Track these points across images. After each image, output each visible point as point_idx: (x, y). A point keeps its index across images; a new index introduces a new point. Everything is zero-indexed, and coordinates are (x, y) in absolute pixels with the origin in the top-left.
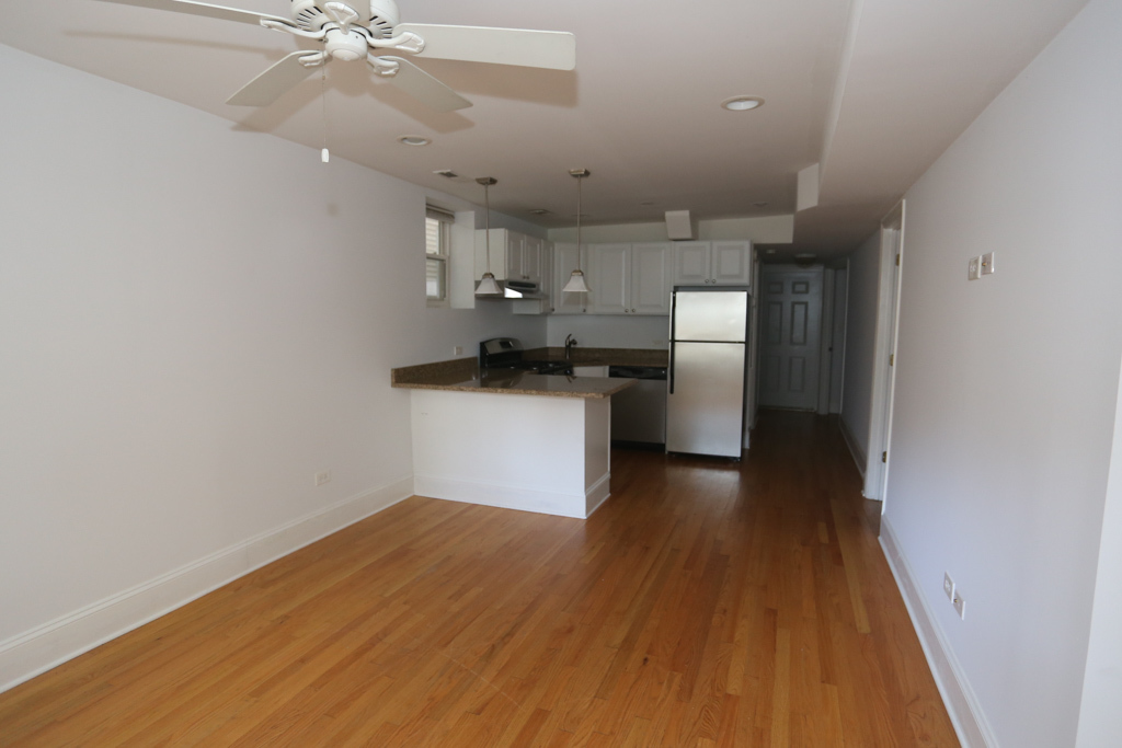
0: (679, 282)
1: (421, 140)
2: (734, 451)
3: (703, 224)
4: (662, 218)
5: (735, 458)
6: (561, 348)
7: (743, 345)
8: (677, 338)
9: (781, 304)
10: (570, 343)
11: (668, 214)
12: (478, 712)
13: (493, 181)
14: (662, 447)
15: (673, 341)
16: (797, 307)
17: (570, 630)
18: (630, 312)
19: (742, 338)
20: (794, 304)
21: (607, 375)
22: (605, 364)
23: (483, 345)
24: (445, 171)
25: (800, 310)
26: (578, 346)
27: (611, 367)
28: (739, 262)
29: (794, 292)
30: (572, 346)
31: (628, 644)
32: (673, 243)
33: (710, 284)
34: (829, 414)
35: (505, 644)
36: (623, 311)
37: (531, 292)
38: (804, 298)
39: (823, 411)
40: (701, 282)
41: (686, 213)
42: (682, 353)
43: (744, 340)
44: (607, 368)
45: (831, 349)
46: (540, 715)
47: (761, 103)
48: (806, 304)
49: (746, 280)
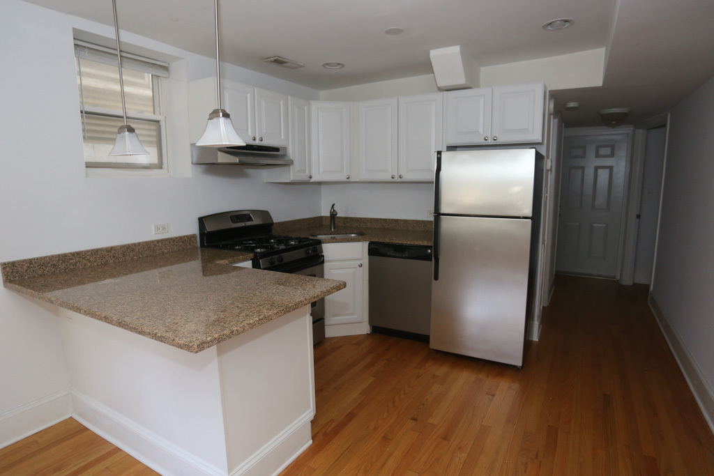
0: (453, 141)
3: (485, 71)
8: (444, 209)
9: (583, 168)
11: (434, 54)
14: (425, 339)
15: (438, 214)
16: (600, 171)
18: (397, 179)
19: (528, 210)
20: (597, 168)
21: (366, 253)
22: (365, 239)
23: (201, 220)
25: (603, 175)
27: (370, 243)
29: (598, 156)
32: (445, 92)
33: (490, 142)
34: (634, 284)
36: (388, 178)
37: (276, 157)
38: (608, 162)
39: (627, 281)
40: (481, 141)
41: (456, 49)
42: (454, 228)
43: (530, 215)
44: (366, 244)
45: (638, 216)
48: (611, 168)
49: (536, 136)
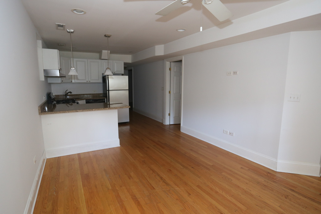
5: (127, 122)
7: (128, 91)
15: (109, 90)
18: (88, 82)
22: (84, 99)
27: (86, 100)
31: (184, 167)
33: (113, 73)
35: (165, 180)
41: (109, 52)
43: (128, 89)
46: (199, 187)
49: (123, 72)
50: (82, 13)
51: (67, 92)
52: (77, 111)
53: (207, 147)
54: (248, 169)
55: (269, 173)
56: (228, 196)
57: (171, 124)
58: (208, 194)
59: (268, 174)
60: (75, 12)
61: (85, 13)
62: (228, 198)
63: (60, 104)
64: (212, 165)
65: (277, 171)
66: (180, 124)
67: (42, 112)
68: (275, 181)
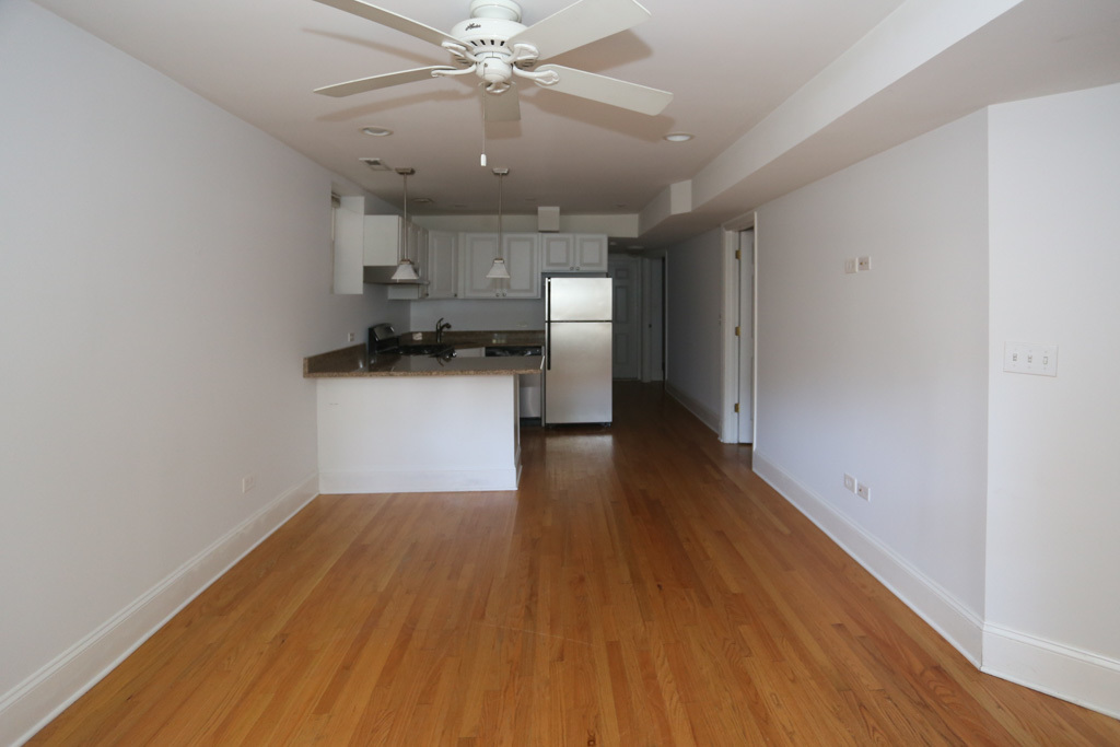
0: (547, 269)
1: (382, 131)
2: (606, 416)
3: (570, 219)
4: (535, 212)
5: (606, 423)
6: (432, 333)
7: (610, 324)
8: (552, 319)
10: (442, 328)
11: (540, 209)
12: (561, 658)
13: (412, 172)
15: (549, 322)
16: (619, 290)
17: (582, 579)
18: (501, 296)
19: (610, 317)
20: (617, 288)
21: (484, 355)
22: (482, 346)
23: (371, 331)
24: (372, 159)
25: (622, 293)
26: (453, 329)
27: (487, 348)
28: (598, 253)
30: (445, 330)
31: (636, 579)
32: (541, 234)
33: (575, 271)
34: (652, 381)
35: (536, 602)
36: (493, 295)
38: (624, 283)
39: (646, 380)
40: (566, 269)
41: (557, 209)
42: (559, 333)
43: (610, 319)
44: (483, 349)
45: (650, 326)
46: (613, 647)
47: (692, 137)
48: (627, 287)
49: (604, 268)
50: (384, 134)
51: (443, 323)
52: (391, 375)
53: (787, 531)
54: (862, 633)
55: (938, 669)
56: (676, 697)
57: (741, 441)
58: (619, 675)
59: (930, 674)
60: (368, 132)
61: (391, 133)
62: (667, 704)
63: (421, 357)
64: (735, 595)
65: (983, 669)
66: (750, 445)
67: (310, 372)
68: (929, 701)
